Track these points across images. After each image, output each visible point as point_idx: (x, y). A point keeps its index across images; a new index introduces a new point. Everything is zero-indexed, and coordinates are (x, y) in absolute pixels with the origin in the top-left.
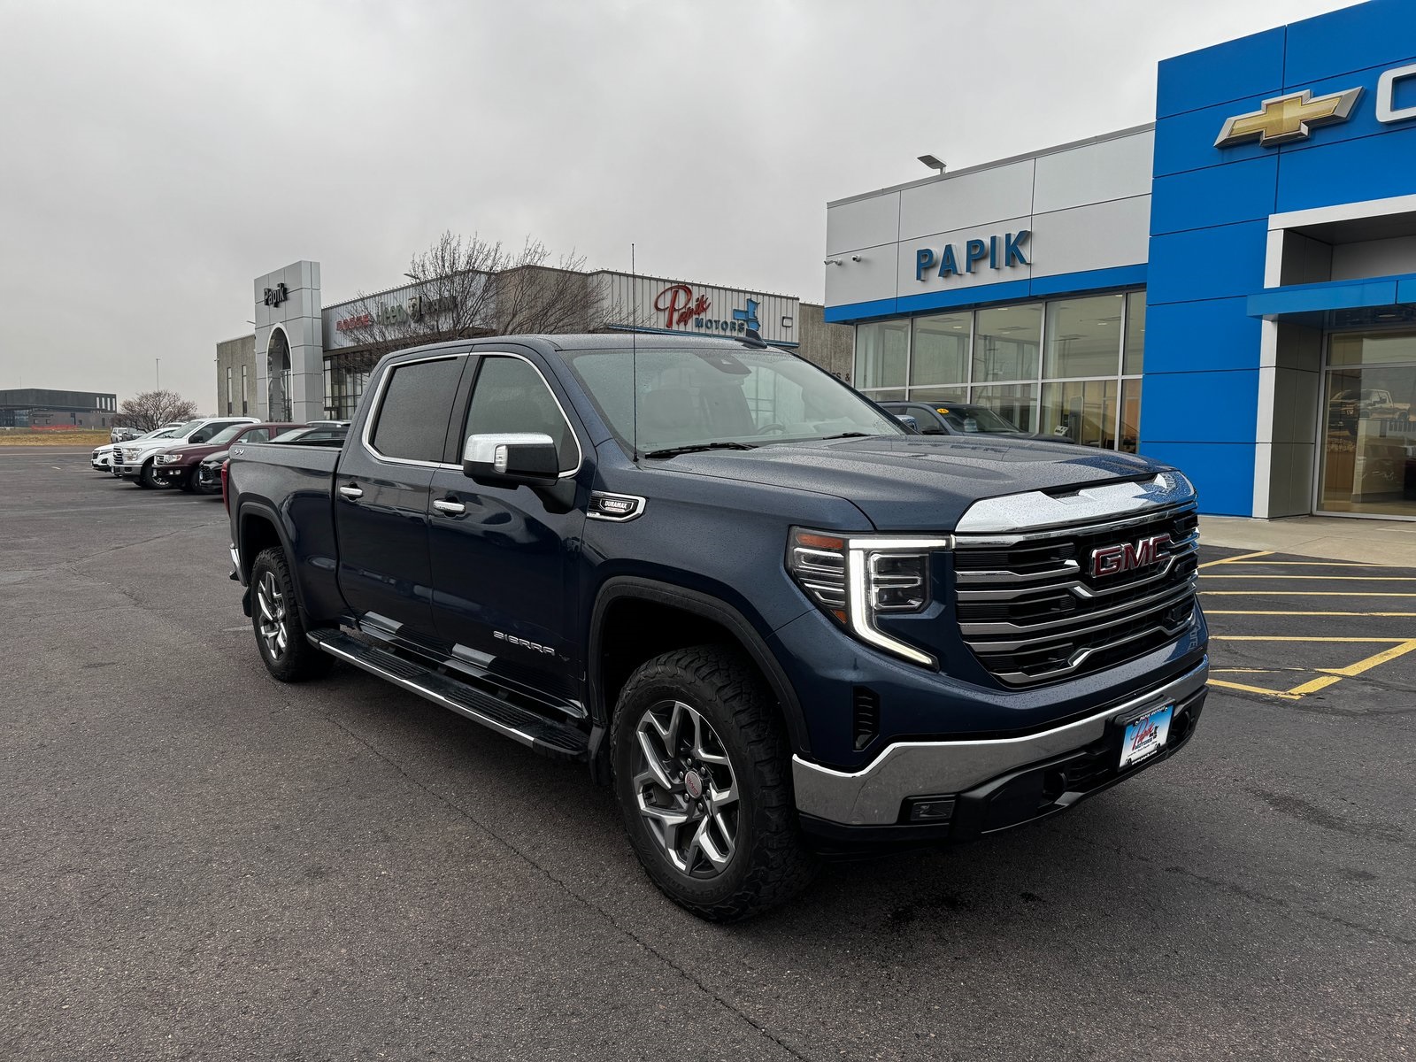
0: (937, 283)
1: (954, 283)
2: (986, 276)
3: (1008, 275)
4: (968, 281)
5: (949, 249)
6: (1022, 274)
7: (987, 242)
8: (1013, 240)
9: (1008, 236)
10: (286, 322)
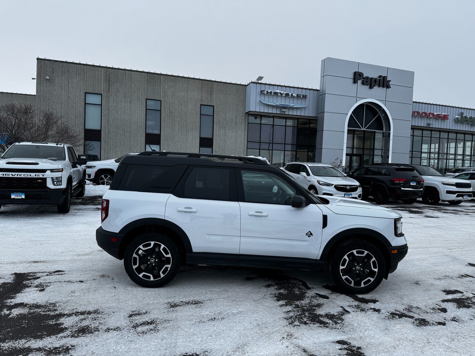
10: (385, 102)
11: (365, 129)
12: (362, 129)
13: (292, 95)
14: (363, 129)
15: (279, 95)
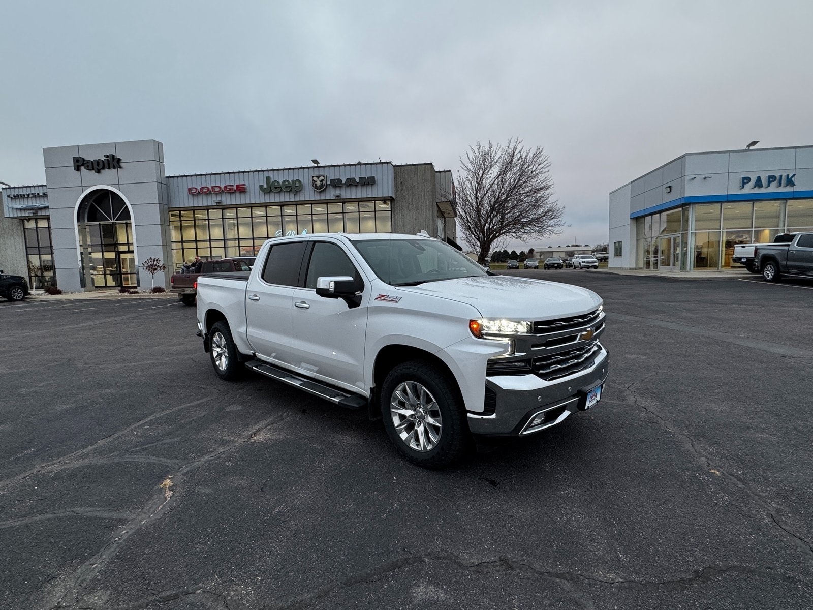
0: (748, 189)
1: (757, 191)
2: (773, 188)
3: (782, 189)
4: (763, 190)
5: (759, 178)
6: (789, 189)
7: (778, 178)
8: (790, 177)
9: (788, 176)
10: (118, 185)
11: (114, 221)
12: (111, 221)
13: (38, 194)
14: (113, 221)
15: (26, 196)
